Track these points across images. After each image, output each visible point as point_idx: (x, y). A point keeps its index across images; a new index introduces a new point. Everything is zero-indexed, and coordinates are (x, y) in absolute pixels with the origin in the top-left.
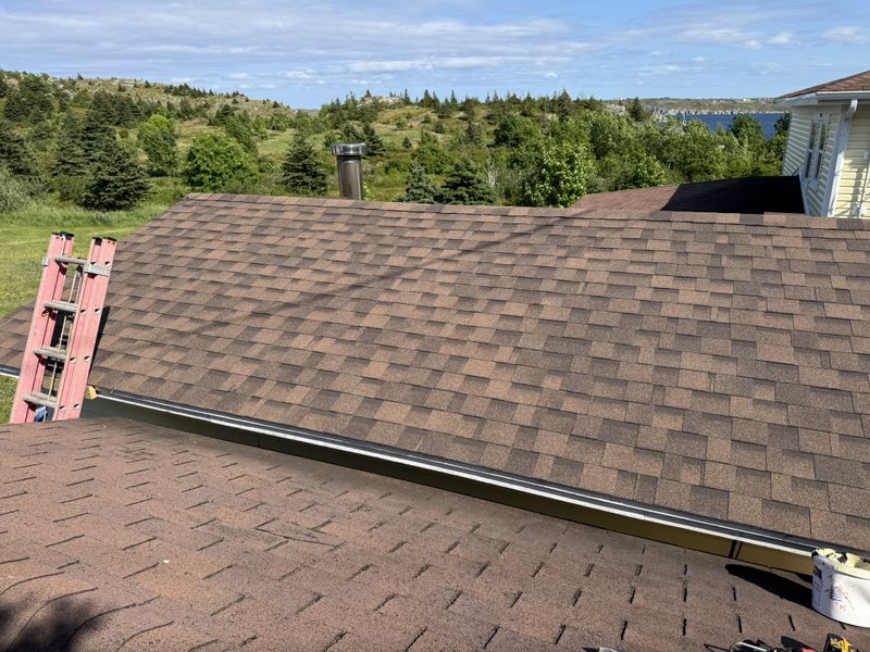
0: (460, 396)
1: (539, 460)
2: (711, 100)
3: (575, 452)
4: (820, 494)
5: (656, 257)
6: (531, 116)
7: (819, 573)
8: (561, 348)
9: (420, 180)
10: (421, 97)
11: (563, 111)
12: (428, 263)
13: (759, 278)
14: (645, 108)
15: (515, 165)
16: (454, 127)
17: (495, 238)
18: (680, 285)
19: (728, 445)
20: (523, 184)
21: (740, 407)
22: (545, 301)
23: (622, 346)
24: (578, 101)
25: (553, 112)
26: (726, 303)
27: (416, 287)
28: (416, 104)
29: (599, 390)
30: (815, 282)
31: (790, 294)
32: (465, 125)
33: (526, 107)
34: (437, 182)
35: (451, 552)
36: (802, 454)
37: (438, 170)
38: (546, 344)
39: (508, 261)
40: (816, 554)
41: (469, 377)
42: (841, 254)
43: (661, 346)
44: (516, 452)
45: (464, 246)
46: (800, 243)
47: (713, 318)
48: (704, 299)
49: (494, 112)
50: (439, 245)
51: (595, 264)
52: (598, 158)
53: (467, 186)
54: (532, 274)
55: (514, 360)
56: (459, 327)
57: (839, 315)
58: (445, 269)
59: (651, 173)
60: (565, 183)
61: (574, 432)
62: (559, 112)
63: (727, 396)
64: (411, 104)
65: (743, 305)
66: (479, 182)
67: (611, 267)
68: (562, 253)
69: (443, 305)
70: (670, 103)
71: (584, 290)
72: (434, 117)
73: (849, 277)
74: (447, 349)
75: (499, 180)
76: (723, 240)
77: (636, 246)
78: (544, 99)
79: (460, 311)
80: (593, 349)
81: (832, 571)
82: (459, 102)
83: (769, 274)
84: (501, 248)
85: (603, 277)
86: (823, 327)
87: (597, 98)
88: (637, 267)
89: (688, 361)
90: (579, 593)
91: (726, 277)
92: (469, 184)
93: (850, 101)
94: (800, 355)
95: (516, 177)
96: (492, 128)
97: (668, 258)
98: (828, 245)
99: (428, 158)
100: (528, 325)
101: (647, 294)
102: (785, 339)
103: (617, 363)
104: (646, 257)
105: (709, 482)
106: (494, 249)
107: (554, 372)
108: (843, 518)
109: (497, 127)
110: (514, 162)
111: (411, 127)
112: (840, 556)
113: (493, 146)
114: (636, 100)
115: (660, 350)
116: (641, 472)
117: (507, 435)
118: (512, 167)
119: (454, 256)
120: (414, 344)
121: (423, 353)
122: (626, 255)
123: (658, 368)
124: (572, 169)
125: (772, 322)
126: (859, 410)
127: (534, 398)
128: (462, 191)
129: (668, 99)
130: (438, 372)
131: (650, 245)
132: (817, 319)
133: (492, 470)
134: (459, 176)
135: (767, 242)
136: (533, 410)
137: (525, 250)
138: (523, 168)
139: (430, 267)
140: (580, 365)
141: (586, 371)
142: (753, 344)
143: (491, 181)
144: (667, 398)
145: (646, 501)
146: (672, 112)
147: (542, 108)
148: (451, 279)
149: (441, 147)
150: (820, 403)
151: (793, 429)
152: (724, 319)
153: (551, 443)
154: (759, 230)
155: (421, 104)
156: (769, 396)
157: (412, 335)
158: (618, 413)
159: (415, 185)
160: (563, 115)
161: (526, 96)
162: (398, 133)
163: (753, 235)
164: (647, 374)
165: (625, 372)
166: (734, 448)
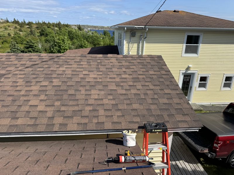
0: (28, 112)
1: (55, 126)
2: (98, 26)
3: (65, 121)
4: (123, 118)
5: (83, 66)
6: (50, 28)
7: (124, 136)
8: (59, 93)
9: (15, 46)
10: (13, 20)
11: (60, 27)
12: (14, 72)
13: (108, 70)
14: (82, 27)
15: (47, 42)
16: (26, 30)
17: (37, 63)
18: (90, 73)
19: (103, 111)
20: (50, 47)
21: (105, 101)
22: (54, 80)
23: (77, 90)
24: (63, 24)
25: (57, 27)
26: (101, 77)
27: (10, 80)
28: (11, 22)
29: (71, 103)
30: (119, 70)
31: (114, 73)
32: (29, 30)
33: (49, 25)
34: (21, 47)
35: (27, 160)
36: (119, 110)
37: (22, 43)
38: (55, 93)
39: (42, 69)
40: (123, 132)
41: (31, 106)
42: (124, 63)
43: (86, 89)
44: (48, 125)
45: (26, 66)
46: (115, 61)
47: (98, 81)
48: (95, 76)
49: (38, 26)
50: (17, 66)
51: (68, 69)
52: (71, 40)
53: (32, 48)
54: (49, 72)
55: (45, 98)
56: (26, 91)
57: (124, 77)
58: (20, 73)
59: (85, 45)
60: (62, 47)
61: (65, 116)
62: (58, 27)
63: (102, 99)
64: (9, 22)
65: (104, 77)
66: (36, 46)
67: (72, 69)
68: (58, 66)
69: (20, 85)
70: (88, 27)
71: (65, 76)
72: (18, 27)
73: (126, 68)
74: (22, 98)
75: (42, 46)
76: (99, 61)
77: (78, 63)
78: (54, 23)
79: (26, 86)
80: (68, 92)
81: (126, 135)
82: (26, 23)
83: (109, 69)
84: (39, 66)
85: (70, 72)
86: (122, 80)
87: (69, 24)
88: (79, 69)
89: (93, 92)
90: (67, 160)
91: (100, 70)
92: (33, 47)
93: (125, 28)
94: (117, 87)
95: (47, 45)
96: (39, 31)
97: (87, 66)
98: (121, 61)
99: (17, 39)
100: (49, 88)
101: (82, 76)
102: (114, 84)
103: (75, 95)
104: (81, 66)
105: (99, 121)
106: (36, 66)
107: (57, 100)
108: (128, 123)
109: (40, 31)
110: (47, 41)
111: (10, 29)
112: (128, 131)
113: (39, 36)
114: (79, 25)
115: (86, 90)
116: (83, 122)
117: (45, 121)
118: (46, 42)
119: (23, 69)
120: (11, 98)
121: (14, 101)
122: (76, 66)
123: (86, 95)
124: (64, 43)
125: (111, 80)
126: (129, 98)
127: (52, 109)
128: (30, 49)
129: (88, 25)
130: (20, 106)
131: (82, 63)
132: (120, 78)
133: (41, 132)
134: (29, 45)
135: (109, 61)
136: (52, 112)
137: (47, 66)
138: (50, 42)
139: (15, 73)
140: (65, 97)
141: (67, 98)
142: (107, 86)
143: (40, 46)
144: (88, 102)
145: (85, 130)
146: (89, 29)
147: (53, 26)
148: (23, 76)
149: (22, 36)
150: (122, 97)
151: (117, 104)
152: (100, 81)
153: (58, 120)
154: (107, 58)
155: (13, 22)
156: (112, 98)
157: (9, 95)
158: (76, 108)
159: (13, 48)
160: (60, 28)
161: (48, 22)
162: (6, 31)
163: (106, 60)
164: (83, 97)
165: (78, 97)
166: (104, 111)
